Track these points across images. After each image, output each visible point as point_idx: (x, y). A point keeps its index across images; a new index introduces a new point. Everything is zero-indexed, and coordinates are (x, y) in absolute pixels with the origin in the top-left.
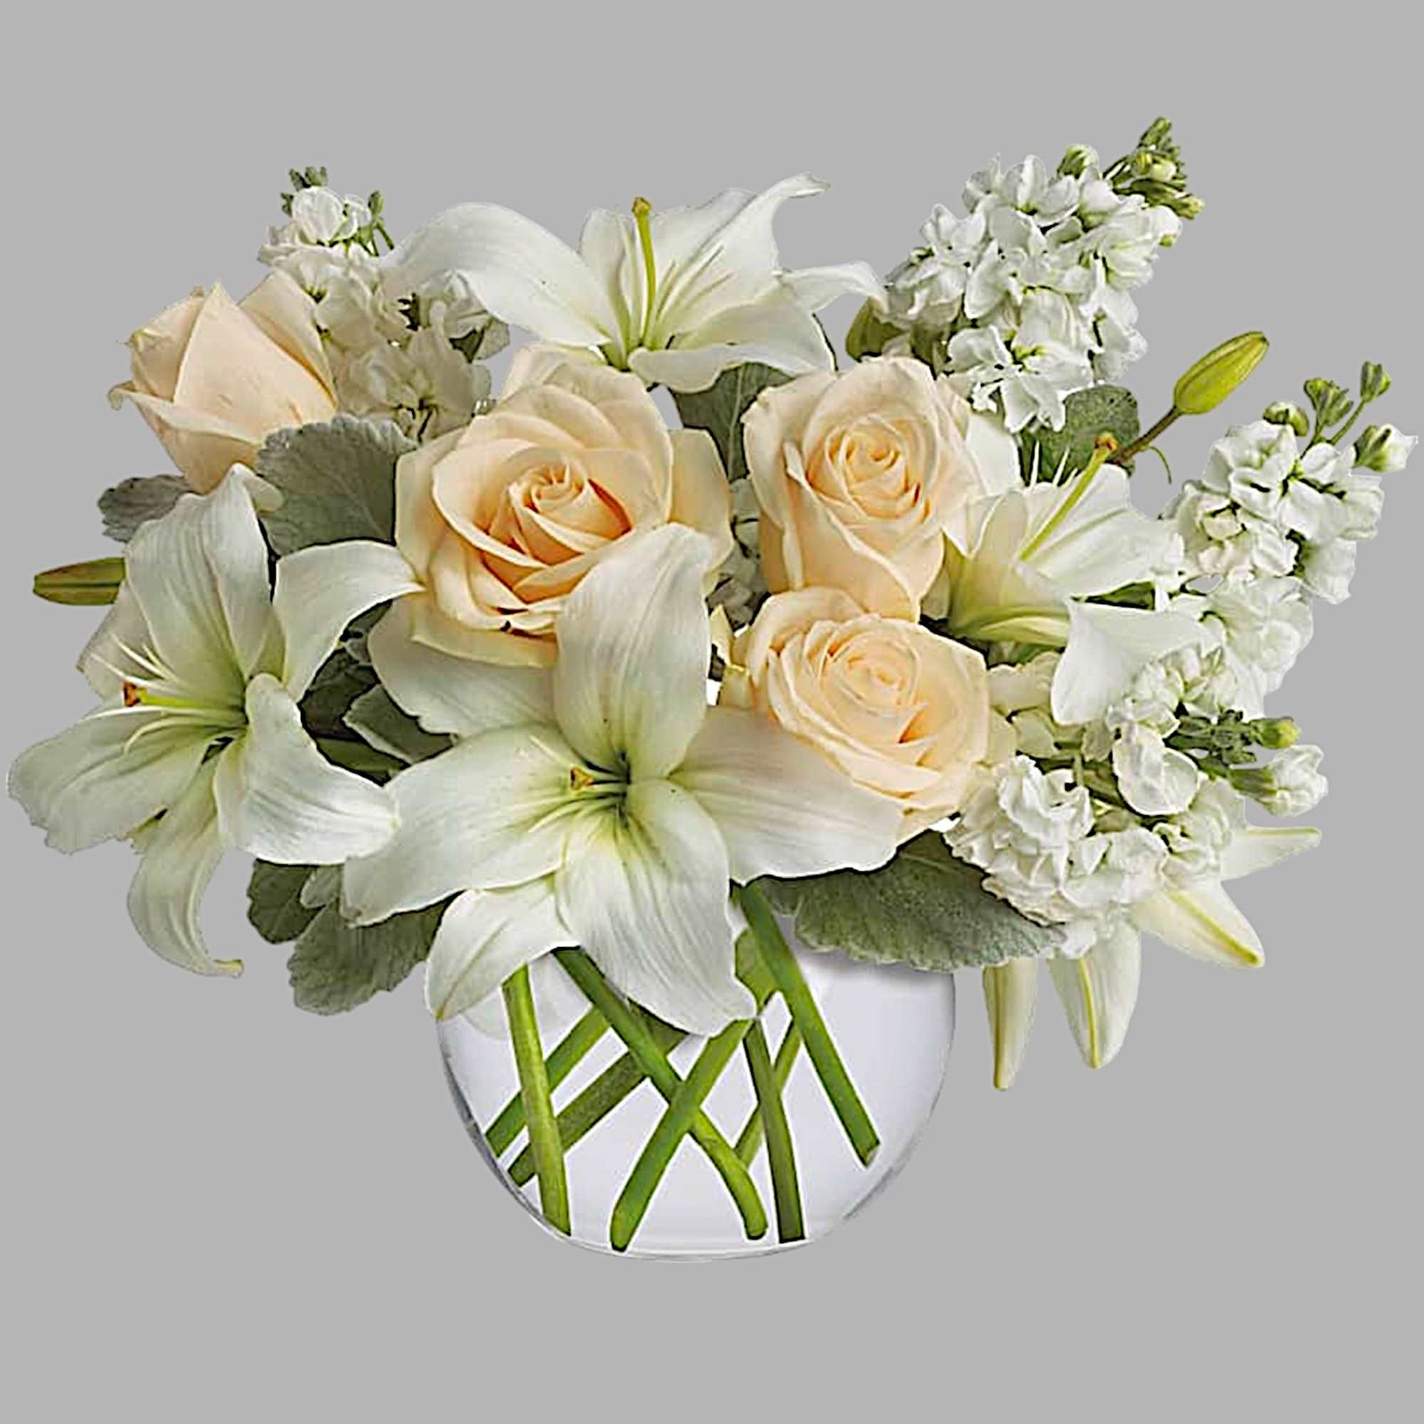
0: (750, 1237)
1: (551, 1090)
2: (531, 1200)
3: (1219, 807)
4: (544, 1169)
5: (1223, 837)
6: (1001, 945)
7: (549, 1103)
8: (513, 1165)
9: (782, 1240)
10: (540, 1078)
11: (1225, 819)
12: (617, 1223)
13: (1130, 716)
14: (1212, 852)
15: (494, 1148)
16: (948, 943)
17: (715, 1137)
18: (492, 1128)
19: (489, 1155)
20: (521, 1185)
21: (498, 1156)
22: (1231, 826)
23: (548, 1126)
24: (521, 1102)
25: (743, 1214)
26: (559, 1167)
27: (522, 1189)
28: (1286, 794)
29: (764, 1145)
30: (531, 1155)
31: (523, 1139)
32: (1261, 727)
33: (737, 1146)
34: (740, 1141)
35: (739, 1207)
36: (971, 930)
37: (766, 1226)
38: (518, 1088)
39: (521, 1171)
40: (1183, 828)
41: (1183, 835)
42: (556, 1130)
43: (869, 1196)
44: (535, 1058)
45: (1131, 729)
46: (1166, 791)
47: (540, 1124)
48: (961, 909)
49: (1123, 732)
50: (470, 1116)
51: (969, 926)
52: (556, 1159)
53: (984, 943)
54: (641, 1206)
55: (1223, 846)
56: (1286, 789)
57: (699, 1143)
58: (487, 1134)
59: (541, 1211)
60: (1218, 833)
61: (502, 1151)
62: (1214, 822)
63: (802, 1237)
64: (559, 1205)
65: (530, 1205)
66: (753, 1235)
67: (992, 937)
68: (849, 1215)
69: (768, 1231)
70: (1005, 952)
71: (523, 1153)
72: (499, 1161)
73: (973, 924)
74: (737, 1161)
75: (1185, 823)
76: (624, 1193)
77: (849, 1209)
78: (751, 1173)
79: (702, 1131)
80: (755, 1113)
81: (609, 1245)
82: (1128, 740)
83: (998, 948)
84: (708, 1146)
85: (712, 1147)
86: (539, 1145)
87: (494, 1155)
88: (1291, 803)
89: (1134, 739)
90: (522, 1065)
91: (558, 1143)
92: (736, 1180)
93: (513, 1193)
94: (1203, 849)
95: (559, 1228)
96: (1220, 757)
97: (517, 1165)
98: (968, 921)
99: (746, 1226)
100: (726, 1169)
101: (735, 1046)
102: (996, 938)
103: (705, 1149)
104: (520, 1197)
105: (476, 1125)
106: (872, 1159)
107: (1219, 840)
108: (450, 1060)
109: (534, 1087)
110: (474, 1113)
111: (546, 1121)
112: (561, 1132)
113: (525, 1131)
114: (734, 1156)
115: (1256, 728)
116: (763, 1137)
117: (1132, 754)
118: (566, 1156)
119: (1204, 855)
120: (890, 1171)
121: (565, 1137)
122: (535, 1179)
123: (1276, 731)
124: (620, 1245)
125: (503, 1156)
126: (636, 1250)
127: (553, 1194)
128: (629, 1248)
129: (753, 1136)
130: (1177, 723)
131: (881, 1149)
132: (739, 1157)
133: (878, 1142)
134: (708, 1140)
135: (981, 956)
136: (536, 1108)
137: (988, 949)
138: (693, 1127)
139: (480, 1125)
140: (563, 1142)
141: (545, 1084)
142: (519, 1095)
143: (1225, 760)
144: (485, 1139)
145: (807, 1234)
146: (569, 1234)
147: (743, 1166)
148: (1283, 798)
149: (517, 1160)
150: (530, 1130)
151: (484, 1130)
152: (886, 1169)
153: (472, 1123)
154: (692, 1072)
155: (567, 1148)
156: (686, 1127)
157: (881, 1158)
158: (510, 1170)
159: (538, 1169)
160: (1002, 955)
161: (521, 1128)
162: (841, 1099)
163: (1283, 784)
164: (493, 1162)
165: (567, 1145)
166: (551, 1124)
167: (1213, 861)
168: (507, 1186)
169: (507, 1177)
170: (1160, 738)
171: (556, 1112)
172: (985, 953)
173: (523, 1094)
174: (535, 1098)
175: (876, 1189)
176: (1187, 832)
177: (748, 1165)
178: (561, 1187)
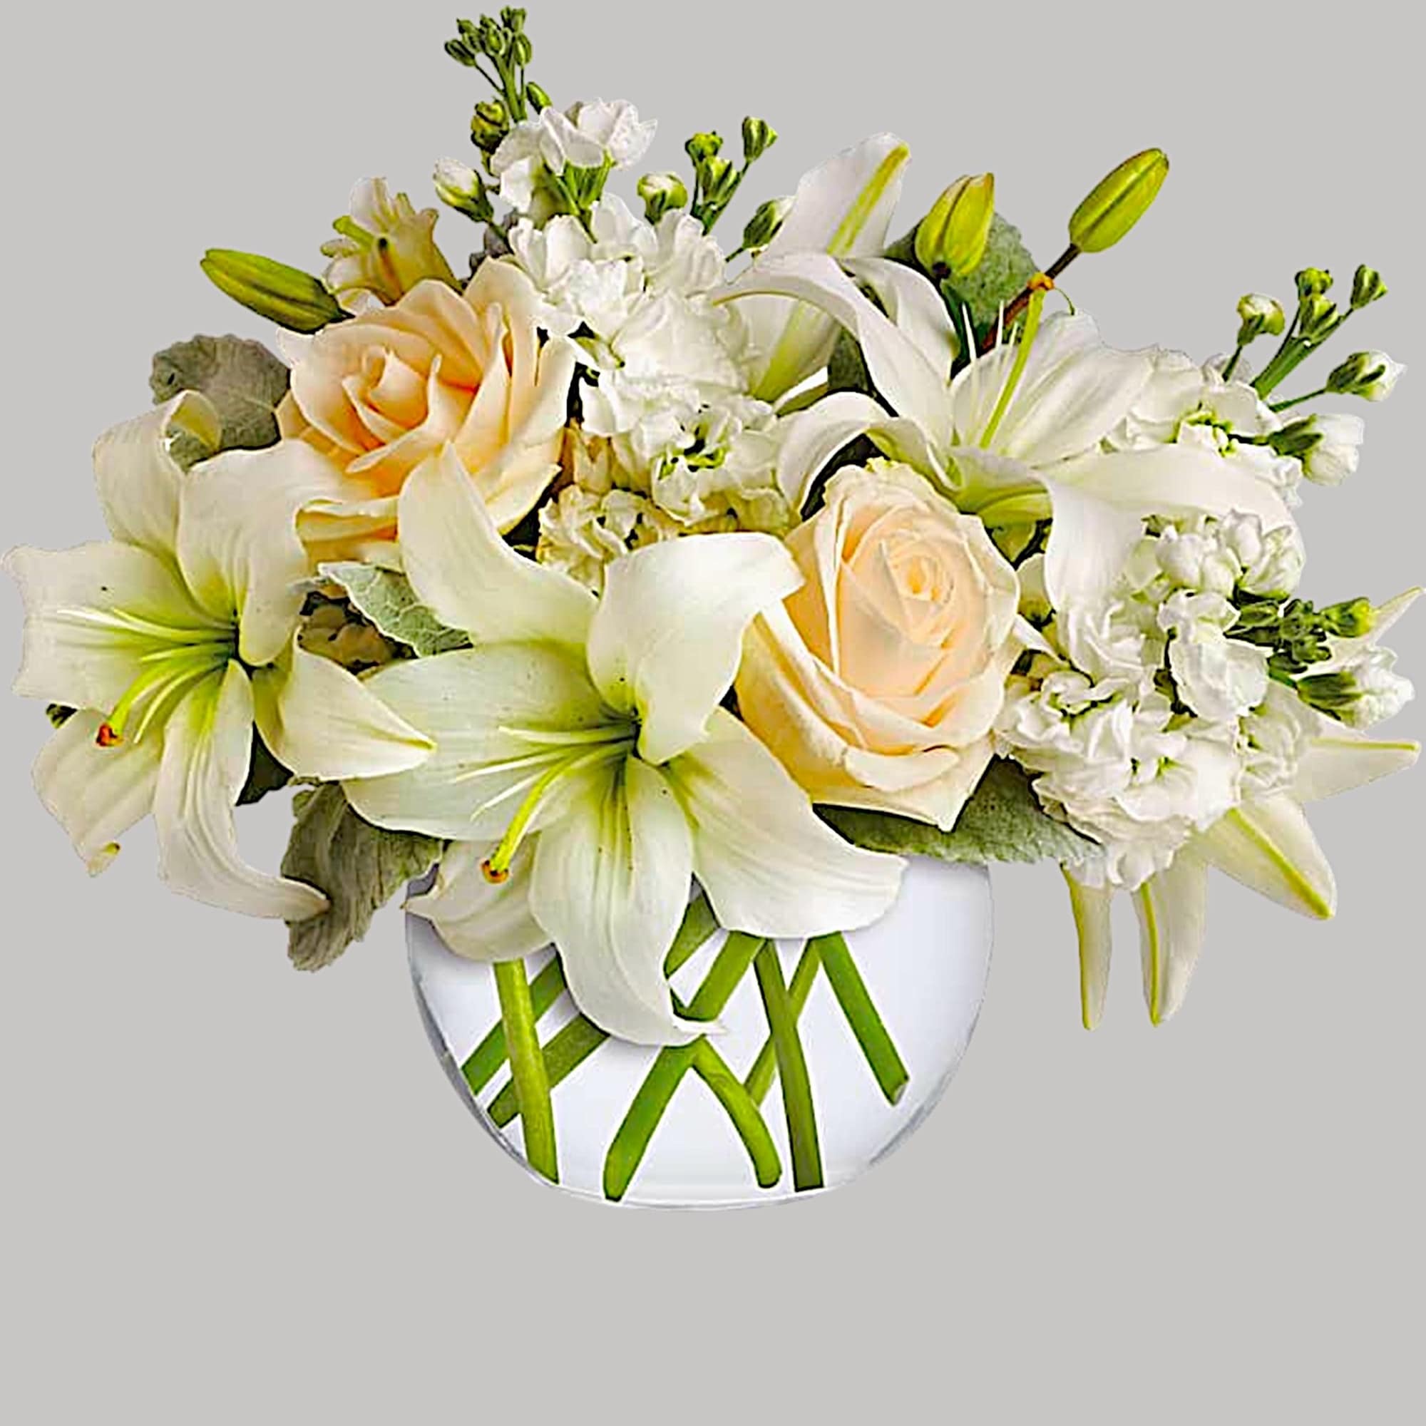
0: (761, 1185)
1: (537, 1019)
2: (513, 1143)
3: (1289, 713)
4: (527, 1106)
5: (1297, 745)
6: (1040, 843)
7: (534, 1034)
8: (493, 1104)
9: (797, 1190)
10: (524, 1003)
11: (1297, 725)
12: (611, 1169)
13: (1184, 614)
14: (1284, 764)
15: (471, 1083)
16: (979, 838)
17: (722, 1071)
18: (468, 1062)
19: (468, 1095)
20: (501, 1126)
21: (476, 1093)
22: (1305, 731)
23: (533, 1061)
24: (502, 1030)
25: (753, 1158)
26: (545, 1104)
27: (503, 1130)
28: (1373, 699)
29: (777, 1081)
30: (512, 1092)
31: (504, 1074)
32: (1335, 616)
33: (748, 1080)
34: (751, 1075)
35: (749, 1150)
36: (1006, 825)
37: (780, 1172)
38: (498, 1016)
39: (501, 1112)
40: (1250, 737)
41: (1251, 745)
42: (541, 1065)
43: (897, 1139)
44: (518, 982)
45: (1187, 629)
46: (1233, 692)
47: (522, 1056)
48: (995, 803)
49: (1179, 632)
50: (446, 1049)
51: (1004, 820)
52: (542, 1097)
53: (1020, 837)
54: (640, 1148)
55: (1296, 756)
56: (1370, 692)
57: (703, 1077)
58: (464, 1067)
59: (524, 1155)
60: (1291, 742)
61: (480, 1087)
62: (1285, 730)
63: (821, 1185)
64: (545, 1146)
65: (513, 1150)
66: (764, 1182)
67: (1029, 833)
68: (874, 1160)
69: (782, 1178)
70: (1044, 850)
71: (503, 1090)
72: (476, 1099)
73: (1009, 818)
74: (747, 1099)
75: (1253, 732)
76: (618, 1136)
77: (874, 1155)
78: (763, 1110)
79: (707, 1063)
80: (767, 1043)
81: (603, 1195)
82: (1185, 640)
83: (1037, 845)
84: (713, 1080)
85: (718, 1082)
86: (520, 1082)
87: (472, 1093)
88: (1378, 708)
89: (1191, 638)
90: (504, 989)
91: (545, 1078)
92: (745, 1120)
93: (493, 1136)
94: (1274, 760)
95: (547, 1176)
96: (1289, 654)
97: (498, 1103)
98: (1003, 815)
99: (757, 1173)
100: (735, 1107)
101: (745, 968)
102: (1033, 835)
103: (709, 1083)
104: (501, 1139)
105: (451, 1058)
106: (900, 1096)
107: (1291, 750)
108: (422, 985)
109: (516, 1015)
110: (449, 1044)
111: (530, 1055)
112: (547, 1067)
113: (506, 1066)
114: (744, 1093)
115: (1328, 617)
116: (776, 1071)
117: (1190, 655)
118: (554, 1092)
119: (1277, 768)
120: (920, 1111)
121: (552, 1070)
122: (518, 1119)
123: (1351, 616)
124: (616, 1195)
125: (481, 1094)
126: (633, 1199)
127: (537, 1136)
128: (624, 1198)
129: (765, 1069)
130: (1238, 614)
131: (909, 1086)
132: (749, 1092)
133: (906, 1078)
134: (714, 1076)
135: (1017, 850)
136: (519, 1038)
137: (1025, 843)
138: (696, 1059)
139: (456, 1058)
140: (550, 1077)
141: (530, 1012)
142: (500, 1024)
143: (1295, 657)
144: (461, 1073)
145: (826, 1182)
146: (556, 1181)
147: (754, 1104)
148: (1368, 702)
149: (498, 1097)
150: (512, 1063)
151: (460, 1064)
152: (917, 1106)
153: (446, 1055)
154: (695, 999)
155: (553, 1086)
156: (690, 1062)
157: (911, 1095)
158: (489, 1110)
159: (521, 1109)
160: (1040, 853)
161: (503, 1062)
162: (864, 1029)
163: (1367, 686)
164: (472, 1100)
165: (555, 1077)
166: (537, 1058)
167: (1284, 774)
168: (488, 1129)
169: (485, 1114)
170: (1220, 632)
171: (542, 1044)
172: (1021, 848)
173: (505, 1024)
174: (519, 1028)
175: (904, 1131)
176: (1255, 741)
177: (759, 1103)
178: (548, 1130)
